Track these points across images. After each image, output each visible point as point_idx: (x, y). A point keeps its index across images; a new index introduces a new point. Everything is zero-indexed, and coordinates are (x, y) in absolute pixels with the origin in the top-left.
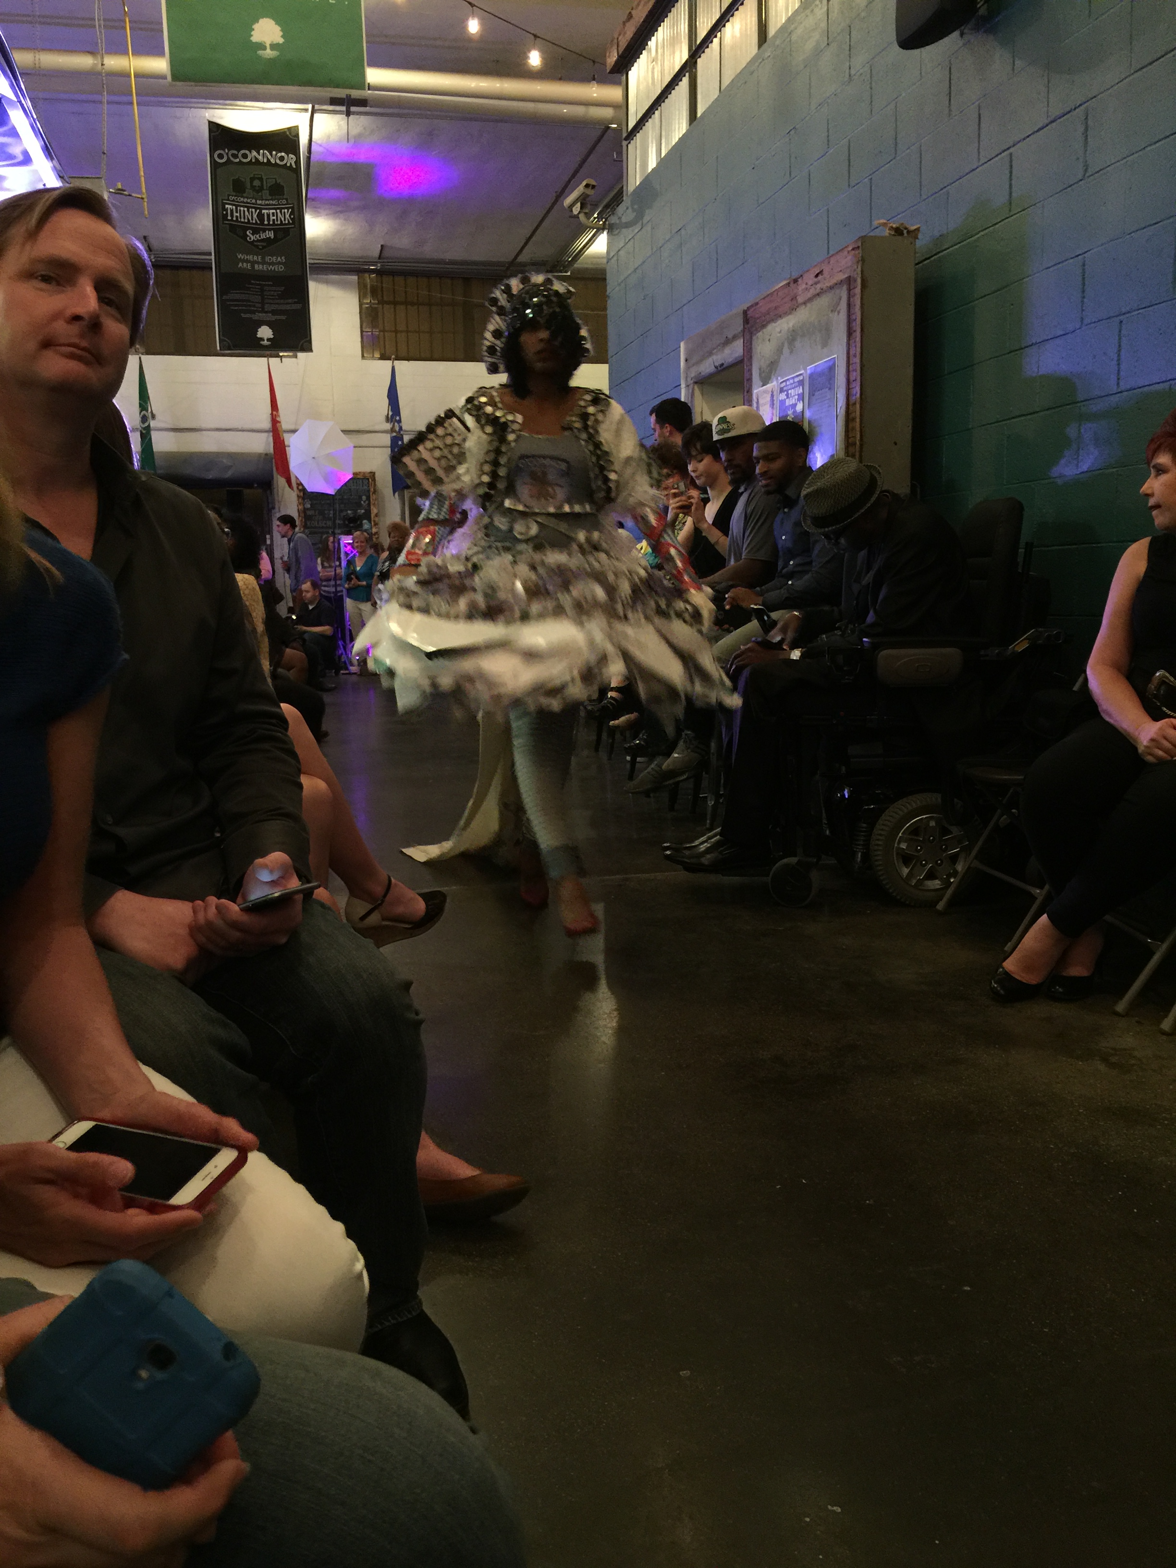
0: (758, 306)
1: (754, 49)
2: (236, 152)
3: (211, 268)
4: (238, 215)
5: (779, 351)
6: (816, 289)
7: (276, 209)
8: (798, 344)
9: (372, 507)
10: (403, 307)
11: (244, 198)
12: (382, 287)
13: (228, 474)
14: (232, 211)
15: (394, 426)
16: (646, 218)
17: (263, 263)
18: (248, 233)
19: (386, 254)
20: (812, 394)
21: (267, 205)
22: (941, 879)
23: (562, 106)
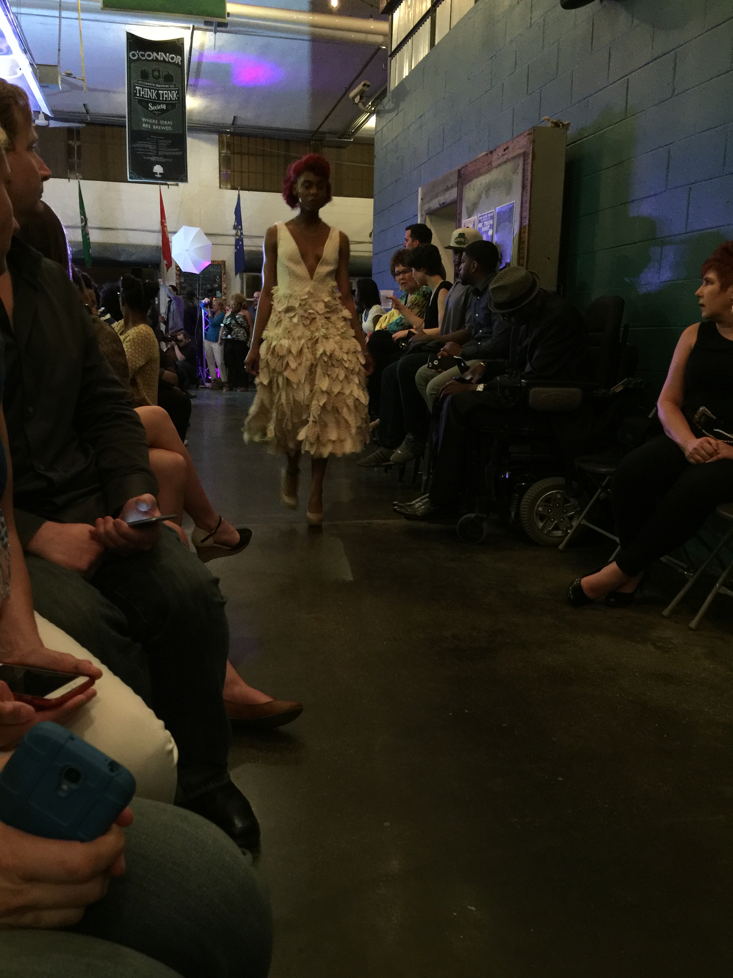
0: (468, 167)
1: (472, 4)
3: (126, 127)
4: (144, 93)
5: (480, 197)
6: (504, 158)
8: (491, 192)
9: (223, 283)
10: (247, 156)
11: (148, 82)
13: (134, 258)
14: (140, 91)
16: (401, 108)
17: (159, 124)
20: (498, 225)
21: (162, 88)
22: (562, 530)
23: (352, 33)
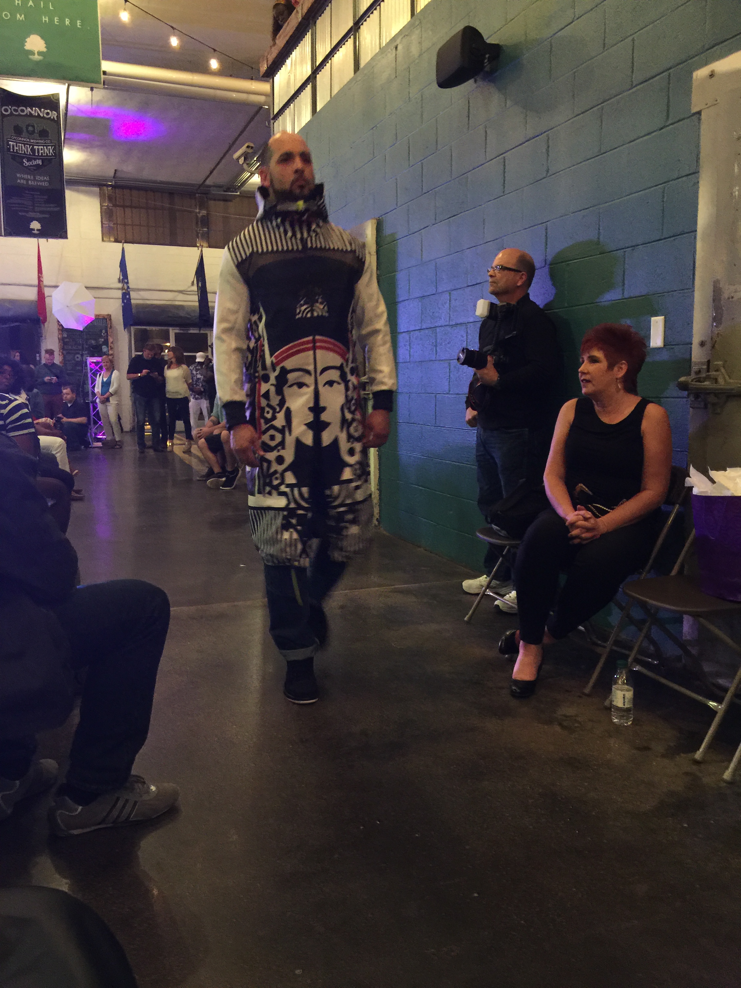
1: (352, 74)
2: (16, 108)
4: (18, 148)
7: (43, 146)
9: (109, 337)
10: (130, 209)
11: (22, 138)
12: (115, 196)
13: (10, 313)
14: (13, 146)
15: (124, 286)
17: (34, 180)
18: (24, 160)
19: (118, 174)
21: (37, 143)
23: (232, 93)
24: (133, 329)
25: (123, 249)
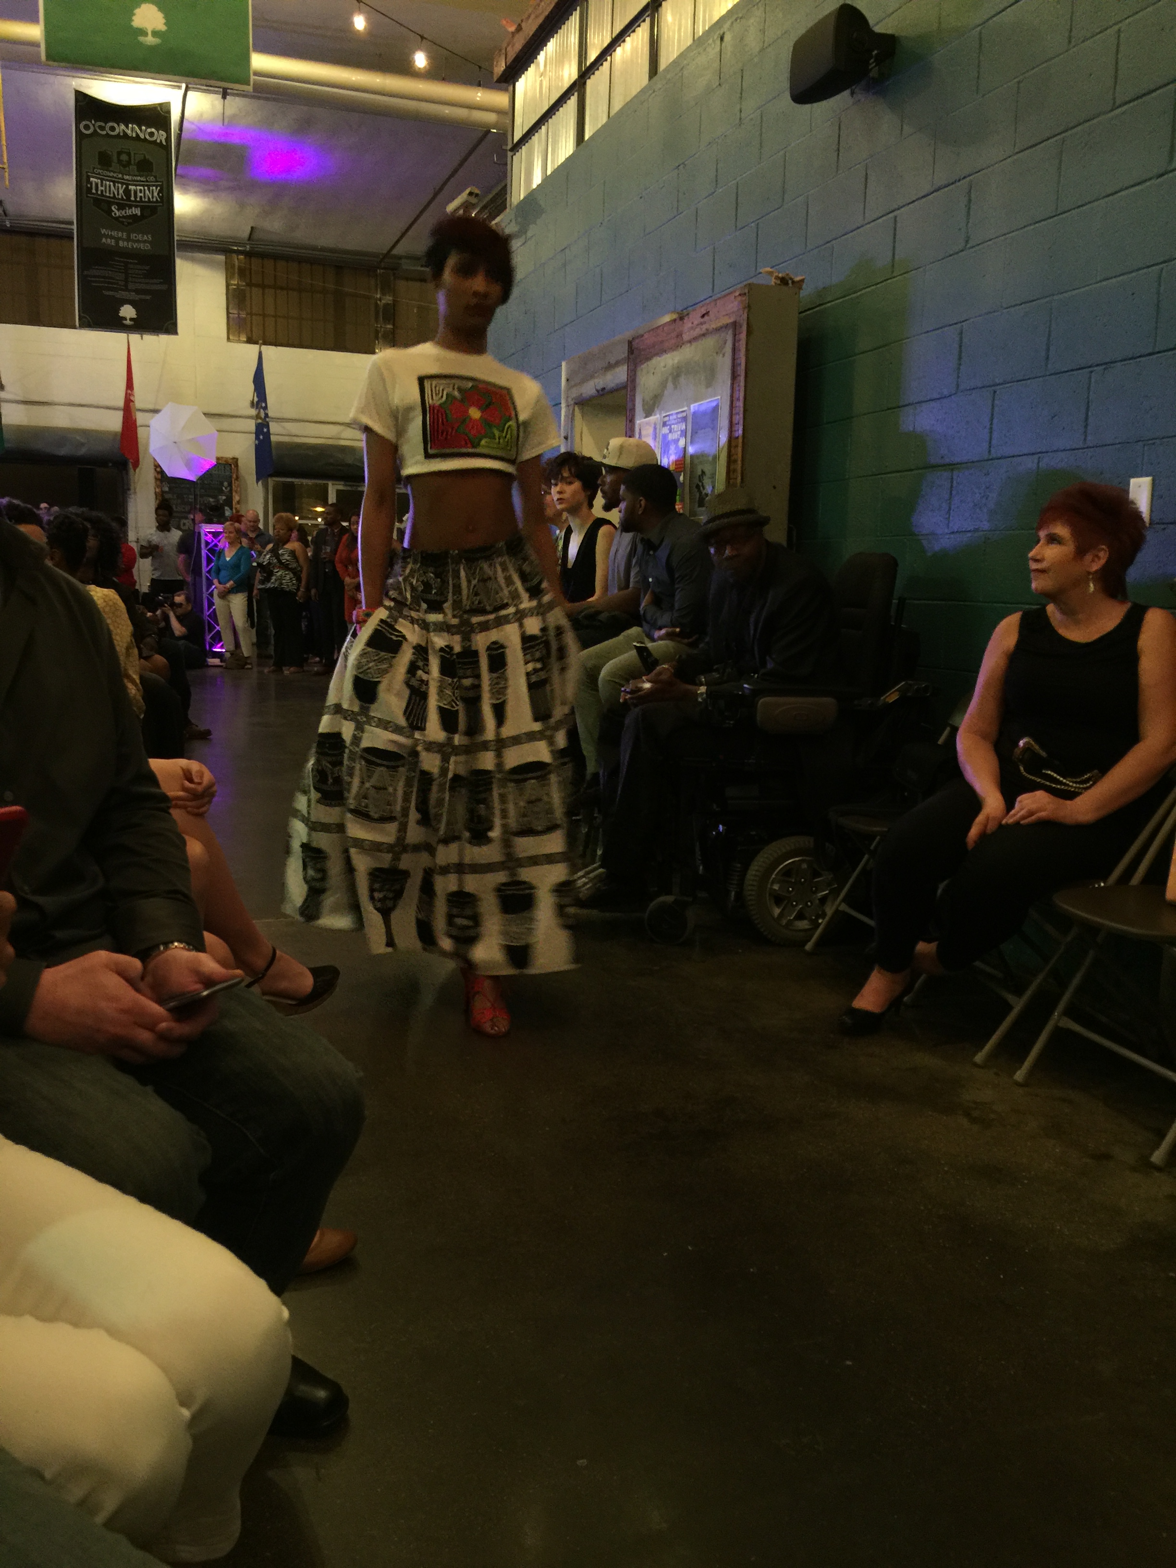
0: (643, 338)
1: (645, 80)
2: (103, 124)
3: (73, 238)
4: (103, 189)
5: (663, 385)
6: (701, 329)
7: (143, 186)
8: (682, 380)
9: (234, 494)
10: (272, 291)
11: (110, 171)
12: (251, 269)
13: (83, 451)
14: (97, 184)
15: (259, 413)
16: (529, 234)
17: (128, 239)
18: (113, 208)
19: (255, 236)
20: (694, 433)
21: (134, 181)
22: (811, 920)
23: (446, 107)
24: (271, 481)
25: (260, 354)
